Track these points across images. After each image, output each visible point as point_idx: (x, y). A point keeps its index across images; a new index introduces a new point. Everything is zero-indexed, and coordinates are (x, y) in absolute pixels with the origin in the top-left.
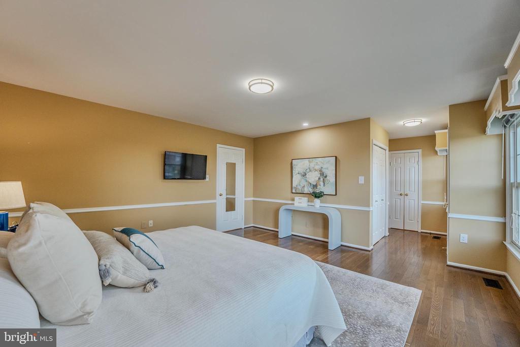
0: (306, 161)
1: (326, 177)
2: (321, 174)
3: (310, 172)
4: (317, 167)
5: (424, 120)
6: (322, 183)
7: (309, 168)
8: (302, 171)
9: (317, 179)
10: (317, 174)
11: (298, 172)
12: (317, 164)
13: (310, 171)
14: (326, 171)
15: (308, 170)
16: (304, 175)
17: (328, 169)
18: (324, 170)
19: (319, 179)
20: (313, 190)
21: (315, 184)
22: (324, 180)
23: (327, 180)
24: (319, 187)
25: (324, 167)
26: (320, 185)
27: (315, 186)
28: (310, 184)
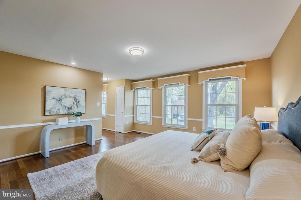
0: (62, 90)
1: (79, 102)
2: (75, 100)
3: (66, 99)
4: (72, 95)
5: (109, 79)
6: (75, 106)
7: (65, 95)
8: (57, 97)
9: (72, 103)
10: (72, 100)
11: (52, 97)
12: (72, 93)
13: (66, 97)
14: (78, 98)
15: (64, 96)
16: (60, 100)
17: (80, 97)
18: (77, 97)
19: (74, 103)
20: (68, 111)
21: (70, 107)
22: (77, 104)
23: (80, 104)
24: (73, 109)
25: (78, 95)
26: (74, 108)
27: (70, 108)
28: (66, 107)
